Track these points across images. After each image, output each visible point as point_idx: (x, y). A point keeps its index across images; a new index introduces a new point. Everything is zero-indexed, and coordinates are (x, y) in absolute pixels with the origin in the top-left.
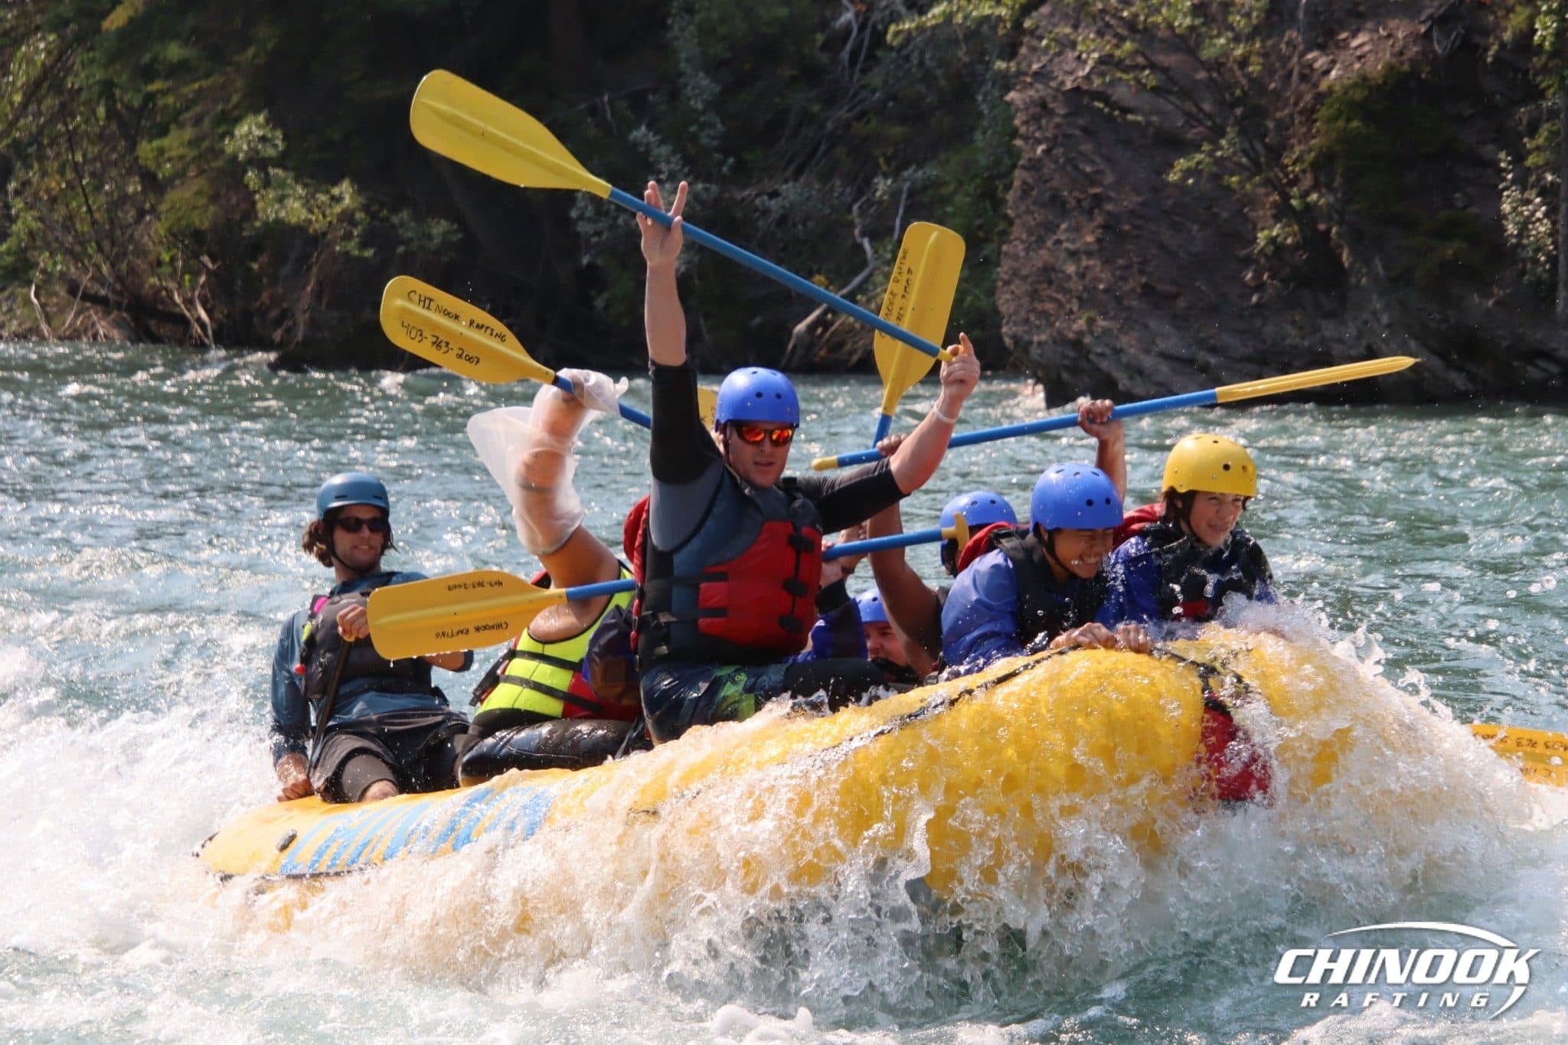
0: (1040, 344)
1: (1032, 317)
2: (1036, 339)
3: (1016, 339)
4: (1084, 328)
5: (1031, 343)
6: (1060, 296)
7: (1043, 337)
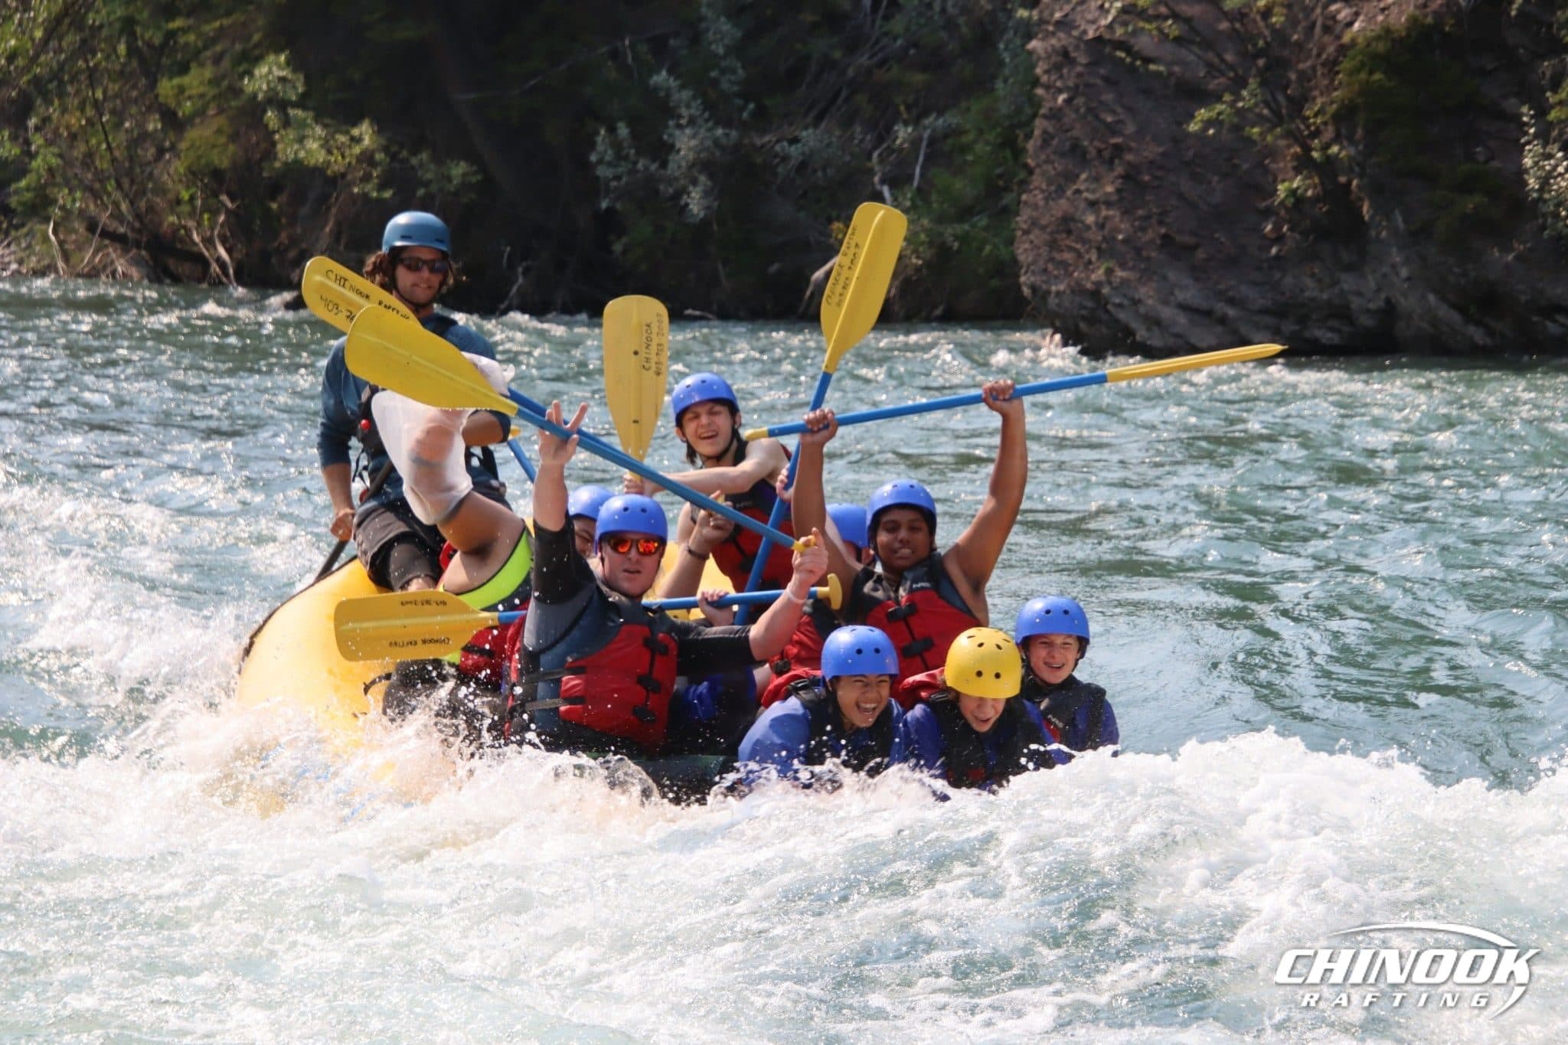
0: (1058, 294)
1: (1050, 266)
2: (1054, 288)
3: (1034, 289)
4: (1103, 278)
5: (1048, 292)
6: (1078, 246)
7: (1062, 287)
